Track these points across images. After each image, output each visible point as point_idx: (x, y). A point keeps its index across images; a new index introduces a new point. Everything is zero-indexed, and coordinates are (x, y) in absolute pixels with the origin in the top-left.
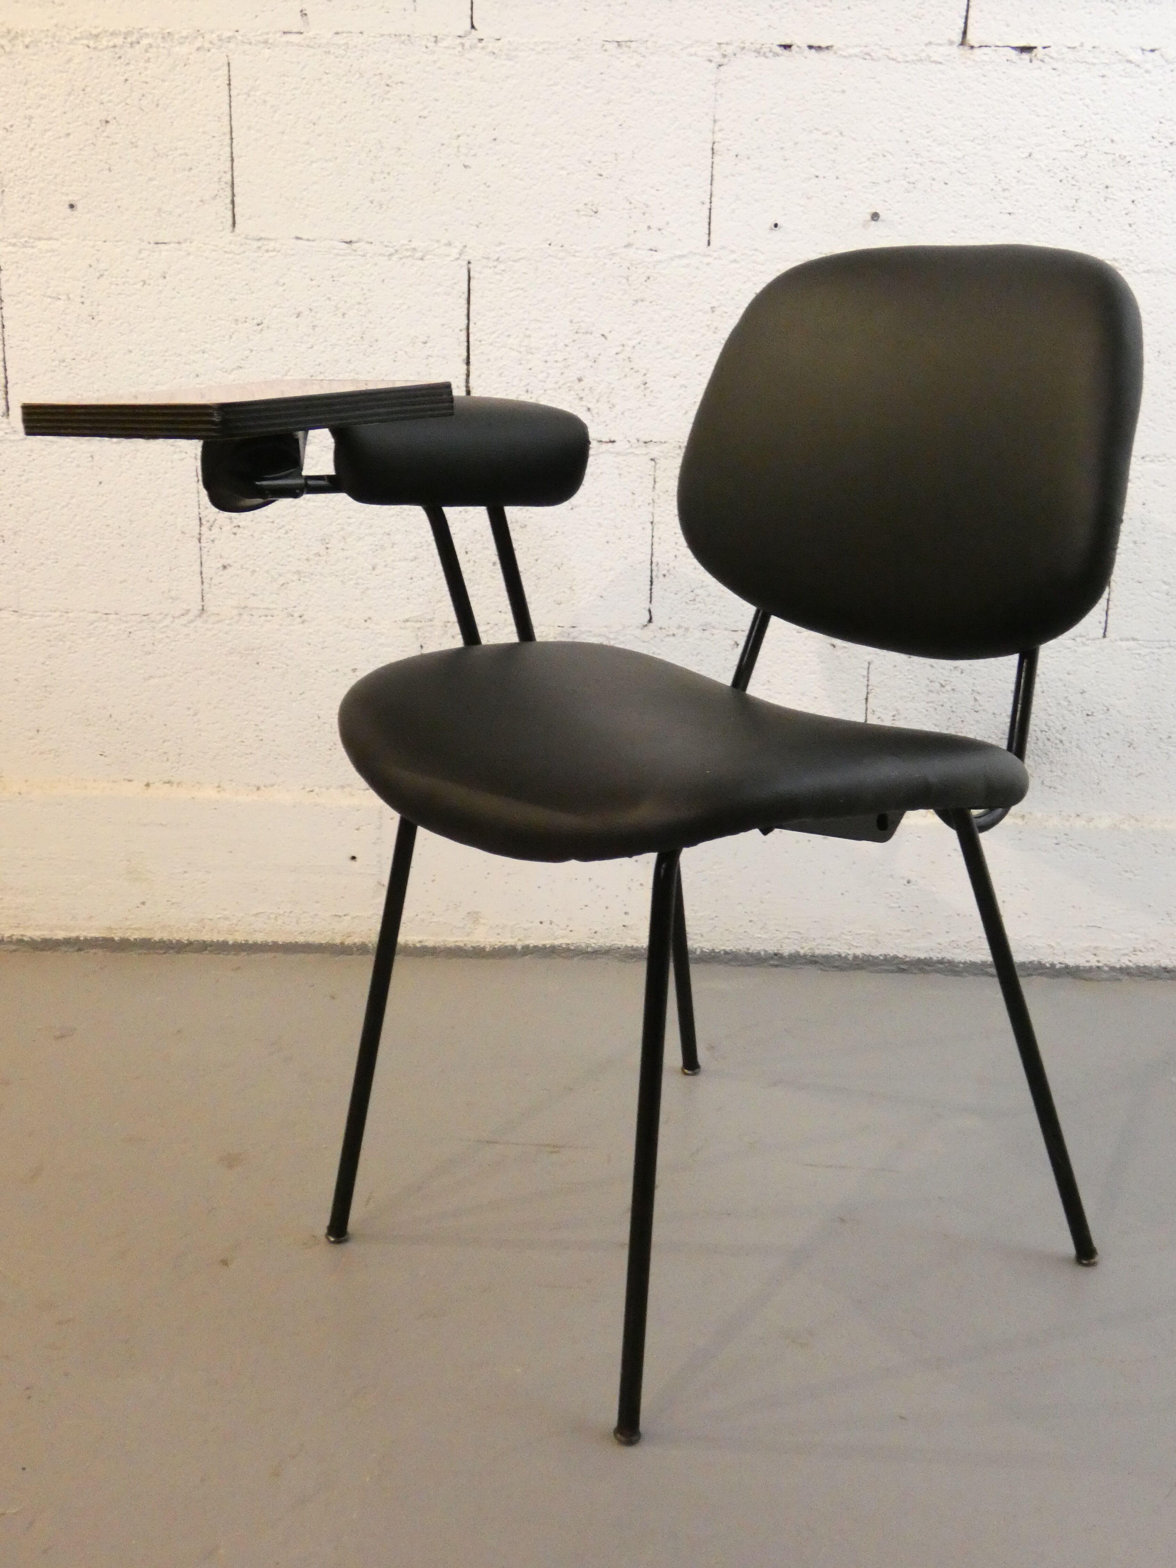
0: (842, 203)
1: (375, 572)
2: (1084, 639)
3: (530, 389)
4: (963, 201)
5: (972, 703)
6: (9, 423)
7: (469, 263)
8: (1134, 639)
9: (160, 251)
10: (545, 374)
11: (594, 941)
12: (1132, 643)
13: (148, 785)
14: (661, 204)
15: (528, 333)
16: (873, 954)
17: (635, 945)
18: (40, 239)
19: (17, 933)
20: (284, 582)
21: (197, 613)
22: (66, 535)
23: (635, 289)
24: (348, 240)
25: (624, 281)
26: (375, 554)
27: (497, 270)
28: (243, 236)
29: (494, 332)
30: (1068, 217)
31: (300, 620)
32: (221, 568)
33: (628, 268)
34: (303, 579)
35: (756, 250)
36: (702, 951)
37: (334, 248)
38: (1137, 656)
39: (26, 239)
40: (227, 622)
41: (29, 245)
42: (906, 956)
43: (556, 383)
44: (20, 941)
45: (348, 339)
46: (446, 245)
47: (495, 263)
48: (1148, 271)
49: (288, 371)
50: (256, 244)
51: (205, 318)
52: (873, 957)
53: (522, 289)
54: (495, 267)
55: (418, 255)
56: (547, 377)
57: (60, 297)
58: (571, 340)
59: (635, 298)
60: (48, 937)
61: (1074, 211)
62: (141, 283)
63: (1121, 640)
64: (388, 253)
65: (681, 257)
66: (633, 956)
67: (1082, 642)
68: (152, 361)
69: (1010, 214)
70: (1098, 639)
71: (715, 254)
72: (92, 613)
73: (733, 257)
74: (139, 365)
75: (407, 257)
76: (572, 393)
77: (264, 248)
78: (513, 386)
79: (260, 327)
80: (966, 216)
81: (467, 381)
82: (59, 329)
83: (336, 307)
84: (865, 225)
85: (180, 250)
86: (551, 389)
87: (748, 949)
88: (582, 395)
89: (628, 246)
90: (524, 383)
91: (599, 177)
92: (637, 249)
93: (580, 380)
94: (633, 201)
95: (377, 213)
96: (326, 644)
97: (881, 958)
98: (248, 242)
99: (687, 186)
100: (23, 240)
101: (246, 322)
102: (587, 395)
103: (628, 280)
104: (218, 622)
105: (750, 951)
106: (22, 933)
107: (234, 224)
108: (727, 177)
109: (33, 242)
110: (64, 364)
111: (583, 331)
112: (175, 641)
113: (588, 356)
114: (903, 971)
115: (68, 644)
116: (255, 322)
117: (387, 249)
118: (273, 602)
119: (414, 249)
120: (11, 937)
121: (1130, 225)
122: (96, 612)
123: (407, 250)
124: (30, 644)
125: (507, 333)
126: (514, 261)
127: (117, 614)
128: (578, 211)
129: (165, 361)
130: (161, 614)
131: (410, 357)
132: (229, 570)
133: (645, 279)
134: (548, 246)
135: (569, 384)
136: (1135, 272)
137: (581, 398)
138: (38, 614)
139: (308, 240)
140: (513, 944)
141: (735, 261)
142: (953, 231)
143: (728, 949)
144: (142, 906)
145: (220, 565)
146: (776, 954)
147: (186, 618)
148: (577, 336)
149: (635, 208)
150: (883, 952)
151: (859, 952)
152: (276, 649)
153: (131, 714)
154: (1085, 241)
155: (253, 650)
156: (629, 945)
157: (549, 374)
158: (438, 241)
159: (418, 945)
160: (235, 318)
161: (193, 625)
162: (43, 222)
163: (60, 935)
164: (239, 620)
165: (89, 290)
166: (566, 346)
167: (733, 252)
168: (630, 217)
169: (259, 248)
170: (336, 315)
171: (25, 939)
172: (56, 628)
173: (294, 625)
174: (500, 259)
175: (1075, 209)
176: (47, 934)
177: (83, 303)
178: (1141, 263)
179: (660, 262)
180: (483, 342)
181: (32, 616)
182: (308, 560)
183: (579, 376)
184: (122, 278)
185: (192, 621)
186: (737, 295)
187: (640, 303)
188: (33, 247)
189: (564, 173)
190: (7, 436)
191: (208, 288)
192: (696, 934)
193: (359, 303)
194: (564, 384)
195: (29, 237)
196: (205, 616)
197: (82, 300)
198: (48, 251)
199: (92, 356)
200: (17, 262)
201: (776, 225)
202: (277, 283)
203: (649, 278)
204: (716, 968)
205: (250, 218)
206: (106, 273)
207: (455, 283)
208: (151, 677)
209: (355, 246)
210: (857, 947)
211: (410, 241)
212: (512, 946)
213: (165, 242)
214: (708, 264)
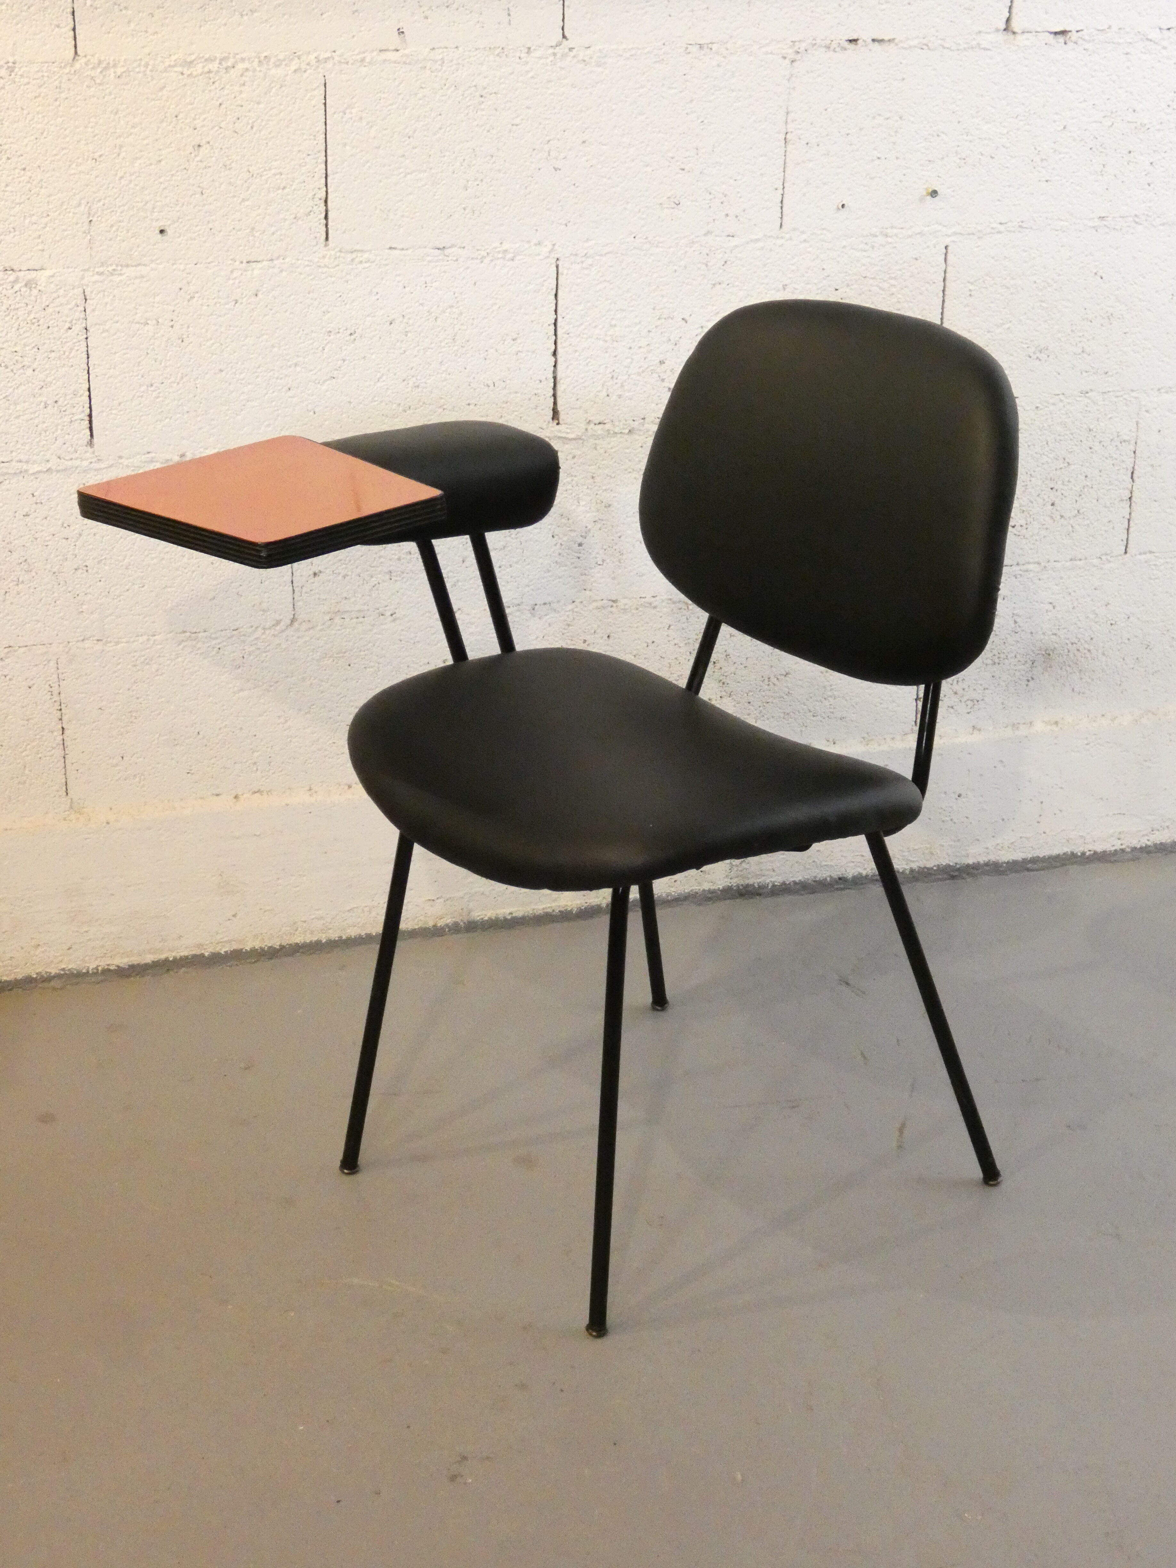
0: (901, 181)
1: (465, 565)
2: (1109, 557)
3: (615, 375)
4: (1008, 173)
5: (1013, 625)
6: (93, 453)
7: (558, 259)
8: (1151, 552)
9: (253, 270)
10: (629, 360)
11: (673, 889)
12: (1148, 556)
13: (236, 797)
14: (738, 192)
15: (614, 322)
16: (928, 866)
17: (712, 888)
18: (127, 266)
19: (102, 964)
20: (376, 582)
21: (289, 622)
22: (153, 559)
23: (713, 274)
24: (441, 247)
25: (704, 266)
26: (465, 546)
27: (584, 265)
28: (337, 250)
29: (582, 324)
30: (1097, 181)
31: (391, 618)
32: (312, 576)
33: (707, 255)
34: (393, 578)
35: (824, 229)
36: (774, 886)
37: (428, 256)
38: (1153, 567)
39: (114, 267)
40: (319, 628)
41: (116, 273)
42: (956, 864)
43: (640, 367)
44: (106, 972)
45: (441, 342)
46: (536, 245)
47: (583, 259)
48: (1163, 224)
49: (380, 378)
50: (349, 257)
51: (298, 332)
52: (928, 869)
53: (608, 281)
54: (582, 262)
55: (510, 256)
56: (631, 363)
57: (148, 322)
58: (654, 326)
59: (713, 282)
60: (135, 963)
61: (1102, 175)
62: (234, 302)
63: (1140, 554)
64: (479, 257)
65: (758, 240)
66: (710, 899)
67: (1107, 560)
68: (243, 379)
69: (1047, 181)
70: (1121, 555)
71: (788, 236)
72: (180, 633)
73: (804, 236)
74: (230, 384)
75: (498, 259)
76: (655, 375)
77: (358, 260)
78: (599, 374)
79: (353, 337)
80: (1009, 186)
81: (554, 372)
82: (147, 353)
83: (428, 312)
84: (922, 199)
85: (273, 267)
86: (635, 374)
87: (815, 877)
88: (663, 376)
89: (708, 233)
90: (609, 370)
91: (681, 172)
92: (716, 236)
93: (662, 362)
94: (713, 192)
95: (470, 219)
96: (417, 639)
97: (935, 868)
98: (343, 255)
99: (762, 174)
100: (110, 269)
101: (339, 332)
102: (669, 376)
103: (707, 265)
104: (310, 629)
105: (817, 879)
106: (108, 963)
107: (327, 238)
108: (798, 164)
109: (121, 270)
110: (152, 389)
111: (665, 316)
112: (265, 652)
113: (670, 340)
114: (953, 877)
115: (155, 667)
116: (349, 332)
117: (479, 252)
118: (365, 604)
119: (506, 251)
120: (97, 968)
121: (1149, 185)
122: (184, 632)
123: (499, 252)
124: (115, 672)
125: (594, 325)
126: (601, 255)
127: (205, 631)
128: (661, 204)
129: (257, 377)
130: (252, 627)
131: (501, 355)
132: (321, 577)
133: (723, 263)
134: (633, 239)
135: (652, 368)
136: (1153, 226)
137: (663, 380)
138: (124, 640)
139: (403, 249)
140: (599, 903)
141: (805, 241)
142: (999, 200)
143: (797, 880)
144: (233, 918)
145: (311, 573)
146: (840, 879)
147: (278, 628)
148: (659, 322)
149: (715, 198)
150: (937, 863)
151: (915, 866)
152: (368, 650)
153: (220, 729)
154: (1111, 201)
155: (345, 653)
156: (707, 889)
157: (632, 359)
158: (529, 242)
159: (509, 917)
160: (329, 329)
161: (284, 635)
162: (131, 250)
163: (149, 958)
164: (331, 625)
165: (179, 313)
166: (649, 331)
167: (803, 232)
168: (710, 207)
169: (353, 260)
170: (428, 319)
171: (112, 968)
172: (143, 653)
173: (386, 623)
174: (588, 255)
175: (1103, 173)
176: (135, 960)
177: (172, 326)
178: (1158, 217)
179: (736, 246)
180: (571, 335)
181: (117, 643)
182: (399, 559)
183: (661, 359)
184: (214, 299)
185: (283, 631)
186: (807, 272)
187: (718, 286)
188: (121, 275)
189: (649, 169)
190: (92, 465)
191: (301, 303)
192: (768, 870)
193: (451, 307)
194: (648, 368)
195: (117, 265)
196: (296, 624)
197: (172, 323)
198: (136, 278)
199: (182, 378)
200: (104, 291)
201: (843, 206)
202: (370, 293)
203: (726, 262)
204: (788, 898)
205: (344, 232)
206: (197, 295)
207: (545, 281)
208: (242, 690)
209: (447, 252)
210: (913, 862)
211: (501, 243)
212: (597, 905)
213: (259, 260)
214: (782, 245)
